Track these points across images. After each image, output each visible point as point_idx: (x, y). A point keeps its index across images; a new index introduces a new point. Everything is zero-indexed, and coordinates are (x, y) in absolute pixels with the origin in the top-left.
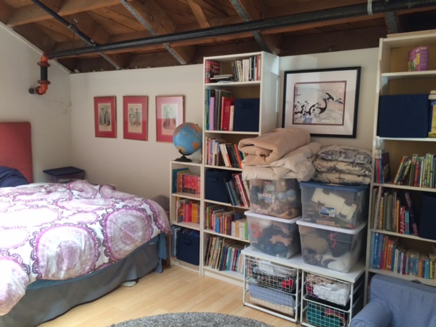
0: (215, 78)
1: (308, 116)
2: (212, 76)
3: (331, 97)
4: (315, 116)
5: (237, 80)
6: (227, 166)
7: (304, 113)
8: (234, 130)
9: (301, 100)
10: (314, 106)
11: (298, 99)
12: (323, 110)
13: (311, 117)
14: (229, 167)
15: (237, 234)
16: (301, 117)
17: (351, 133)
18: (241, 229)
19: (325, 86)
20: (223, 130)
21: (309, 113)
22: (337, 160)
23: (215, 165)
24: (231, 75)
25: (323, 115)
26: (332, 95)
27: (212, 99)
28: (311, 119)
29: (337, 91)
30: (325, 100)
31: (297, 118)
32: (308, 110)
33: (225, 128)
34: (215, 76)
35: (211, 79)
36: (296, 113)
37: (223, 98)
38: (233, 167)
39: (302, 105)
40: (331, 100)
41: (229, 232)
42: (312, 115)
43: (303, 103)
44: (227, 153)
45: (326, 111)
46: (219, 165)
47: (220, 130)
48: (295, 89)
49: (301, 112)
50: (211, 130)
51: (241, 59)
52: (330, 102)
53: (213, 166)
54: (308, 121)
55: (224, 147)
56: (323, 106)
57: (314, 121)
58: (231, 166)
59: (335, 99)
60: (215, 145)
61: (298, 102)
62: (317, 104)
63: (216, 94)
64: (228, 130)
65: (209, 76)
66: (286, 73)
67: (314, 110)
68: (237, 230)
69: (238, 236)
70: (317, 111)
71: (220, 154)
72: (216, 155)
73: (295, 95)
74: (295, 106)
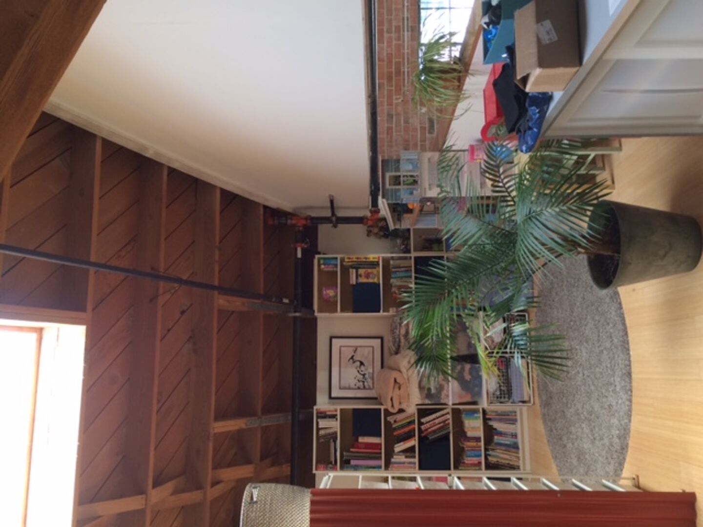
0: (333, 459)
1: (367, 376)
2: (331, 463)
3: (352, 358)
4: (366, 369)
5: (336, 433)
6: (414, 442)
7: (364, 380)
8: (380, 436)
9: (353, 382)
10: (358, 371)
11: (352, 386)
12: (362, 364)
13: (367, 374)
14: (415, 440)
15: (477, 428)
16: (367, 382)
17: (379, 341)
18: (472, 425)
19: (343, 361)
20: (381, 449)
21: (364, 375)
22: (399, 335)
23: (414, 457)
24: (332, 441)
25: (365, 363)
26: (350, 356)
27: (353, 462)
28: (369, 373)
30: (354, 362)
31: (369, 386)
32: (362, 377)
33: (379, 447)
34: (331, 460)
35: (333, 463)
36: (364, 387)
37: (352, 450)
38: (414, 436)
39: (357, 381)
40: (354, 358)
41: (478, 439)
42: (366, 372)
43: (356, 381)
44: (402, 443)
45: (363, 361)
46: (414, 452)
47: (380, 453)
48: (345, 388)
49: (363, 382)
50: (382, 463)
51: (318, 429)
52: (356, 358)
53: (416, 460)
54: (371, 376)
55: (398, 447)
56: (358, 364)
57: (371, 370)
58: (413, 439)
59: (353, 354)
60: (396, 458)
61: (355, 385)
62: (356, 368)
63: (348, 458)
64: (380, 444)
65: (330, 466)
66: (330, 397)
67: (362, 371)
68: (473, 428)
69: (479, 428)
70: (363, 368)
71: (404, 451)
72: (406, 457)
73: (349, 388)
74: (359, 388)
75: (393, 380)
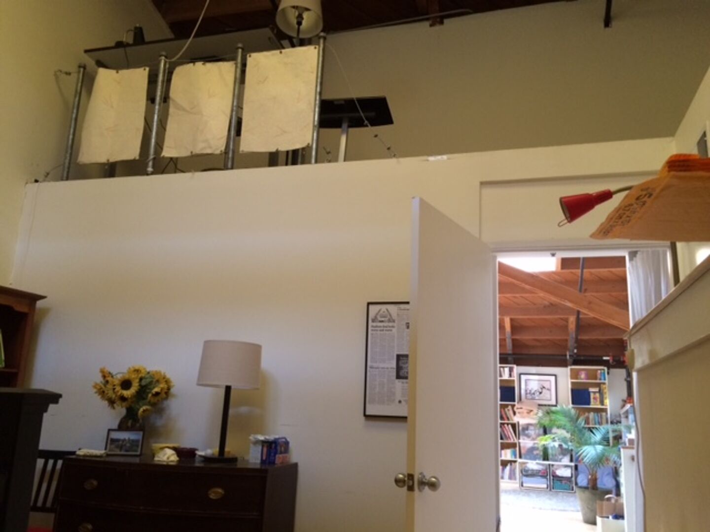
3: (544, 387)
4: (537, 396)
5: (502, 377)
7: (531, 394)
8: (501, 401)
10: (536, 391)
11: (528, 387)
12: (541, 393)
13: (535, 396)
16: (530, 396)
17: (555, 404)
19: (542, 382)
29: (546, 385)
30: (541, 389)
31: (528, 396)
32: (533, 393)
36: (527, 394)
40: (544, 389)
43: (530, 389)
51: (504, 367)
54: (534, 398)
56: (541, 391)
57: (537, 398)
59: (546, 388)
61: (528, 389)
62: (538, 390)
66: (521, 374)
67: (536, 393)
68: (506, 454)
69: (507, 458)
70: (538, 393)
73: (526, 385)
74: (526, 391)
75: (531, 409)
